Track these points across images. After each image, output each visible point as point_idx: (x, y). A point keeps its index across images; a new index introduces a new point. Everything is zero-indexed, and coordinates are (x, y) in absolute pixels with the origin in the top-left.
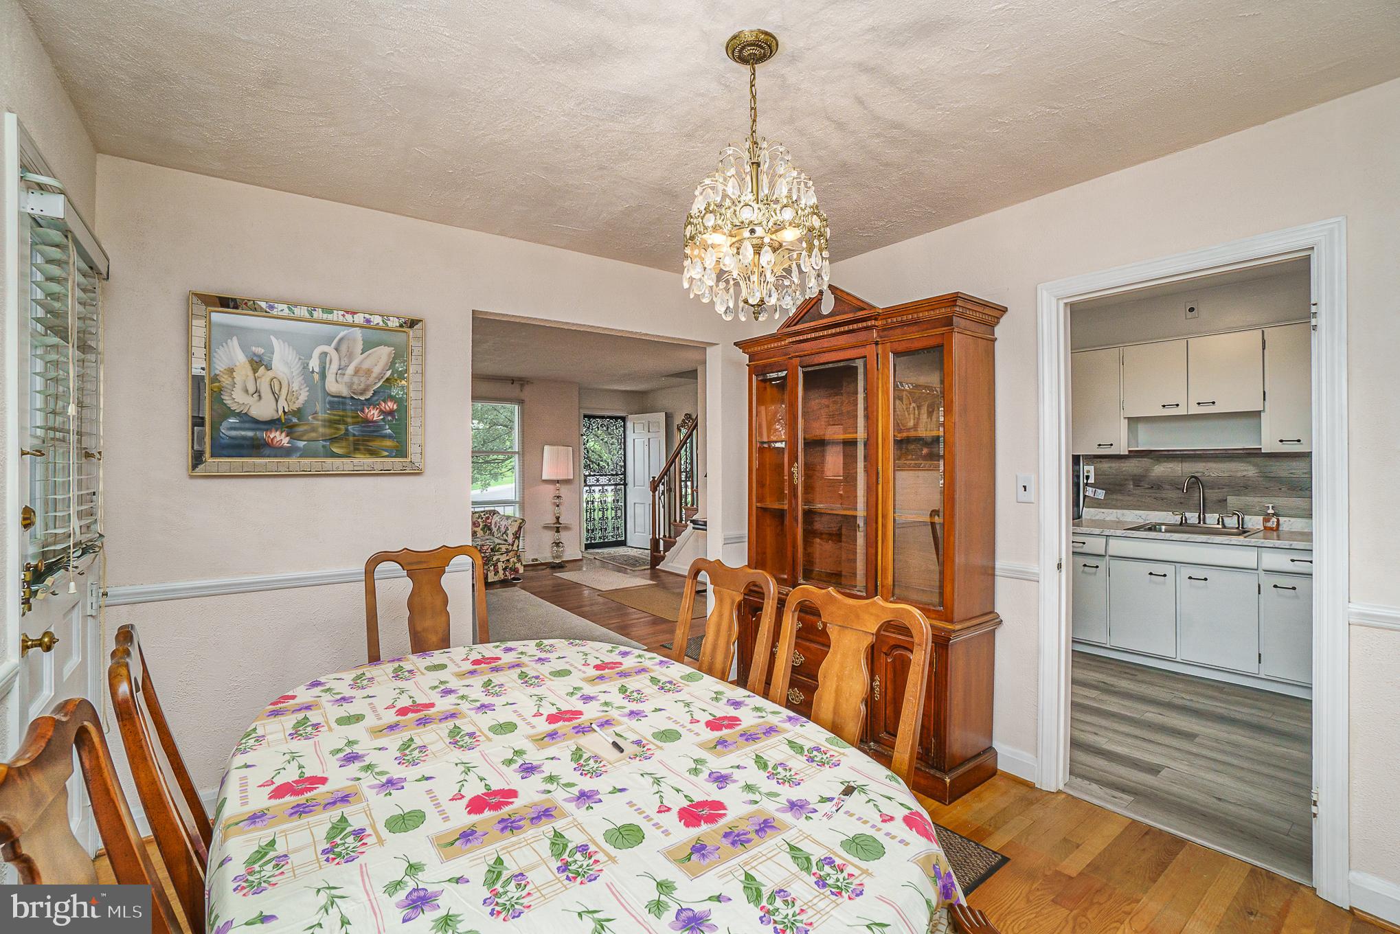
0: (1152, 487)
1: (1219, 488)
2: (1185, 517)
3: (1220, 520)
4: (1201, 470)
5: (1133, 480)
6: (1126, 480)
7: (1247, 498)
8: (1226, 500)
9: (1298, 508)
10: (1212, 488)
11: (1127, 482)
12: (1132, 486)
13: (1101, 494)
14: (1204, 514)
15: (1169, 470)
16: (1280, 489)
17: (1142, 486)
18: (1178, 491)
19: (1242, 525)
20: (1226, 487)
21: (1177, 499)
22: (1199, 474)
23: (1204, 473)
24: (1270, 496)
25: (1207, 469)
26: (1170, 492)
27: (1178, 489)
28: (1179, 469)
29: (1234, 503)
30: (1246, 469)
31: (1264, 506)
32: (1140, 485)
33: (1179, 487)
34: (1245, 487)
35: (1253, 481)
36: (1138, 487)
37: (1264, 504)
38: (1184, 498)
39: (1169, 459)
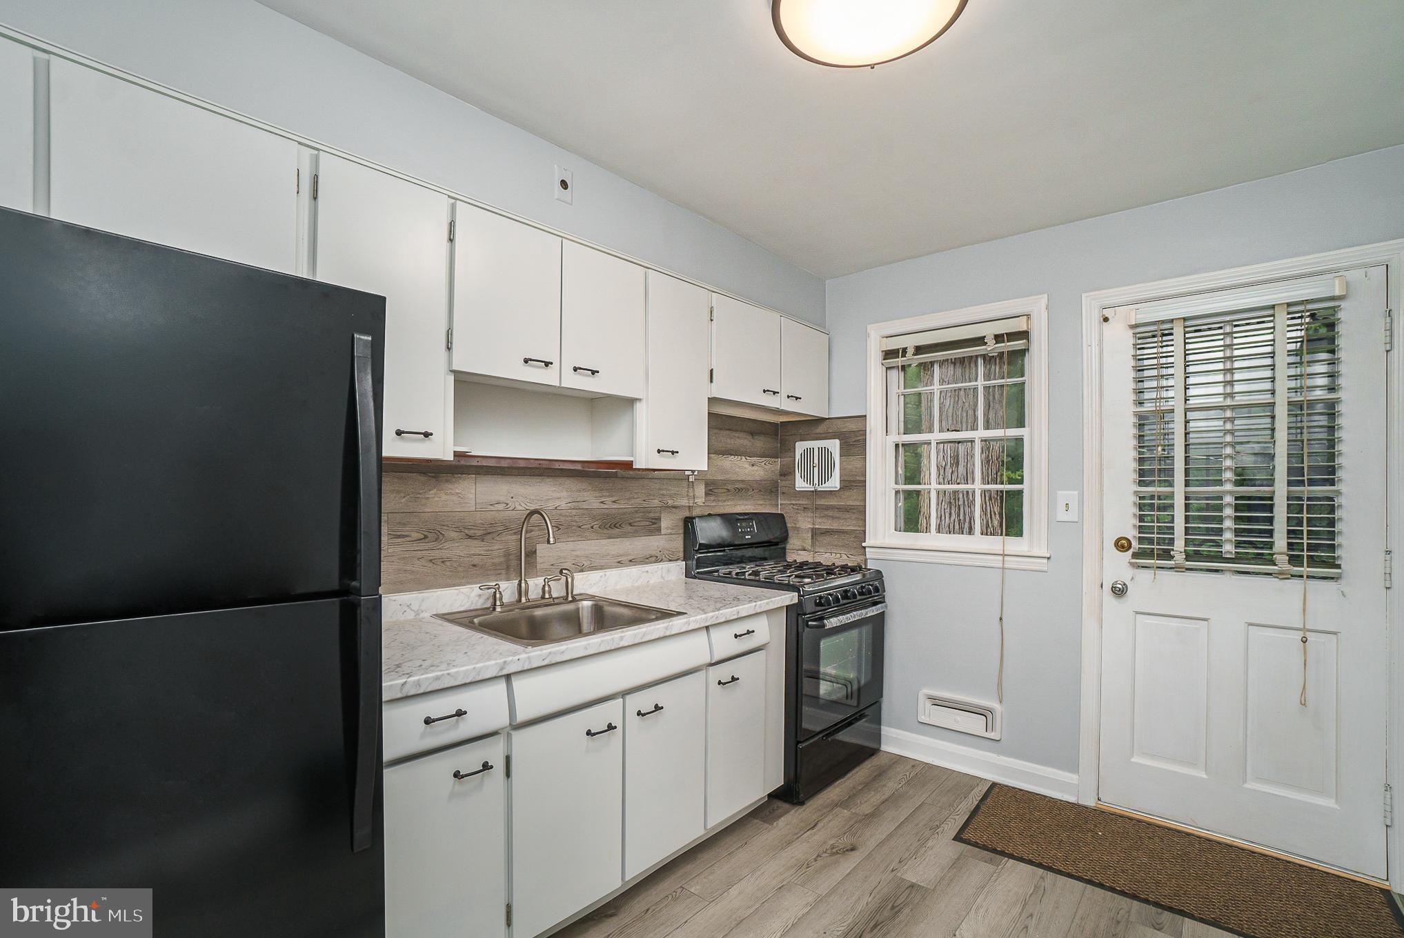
0: (426, 537)
2: (500, 593)
3: (547, 588)
4: (502, 499)
7: (560, 545)
8: (535, 551)
9: (608, 555)
15: (455, 498)
16: (592, 527)
17: (407, 536)
18: (469, 542)
19: (572, 593)
20: (537, 528)
21: (468, 559)
22: (501, 507)
23: (507, 504)
24: (583, 539)
25: (512, 498)
26: (457, 545)
27: (470, 537)
28: (472, 496)
29: (545, 557)
30: (558, 495)
31: (577, 556)
32: (403, 533)
33: (471, 533)
34: (557, 527)
35: (566, 516)
36: (399, 540)
37: (578, 553)
38: (479, 555)
39: (456, 476)
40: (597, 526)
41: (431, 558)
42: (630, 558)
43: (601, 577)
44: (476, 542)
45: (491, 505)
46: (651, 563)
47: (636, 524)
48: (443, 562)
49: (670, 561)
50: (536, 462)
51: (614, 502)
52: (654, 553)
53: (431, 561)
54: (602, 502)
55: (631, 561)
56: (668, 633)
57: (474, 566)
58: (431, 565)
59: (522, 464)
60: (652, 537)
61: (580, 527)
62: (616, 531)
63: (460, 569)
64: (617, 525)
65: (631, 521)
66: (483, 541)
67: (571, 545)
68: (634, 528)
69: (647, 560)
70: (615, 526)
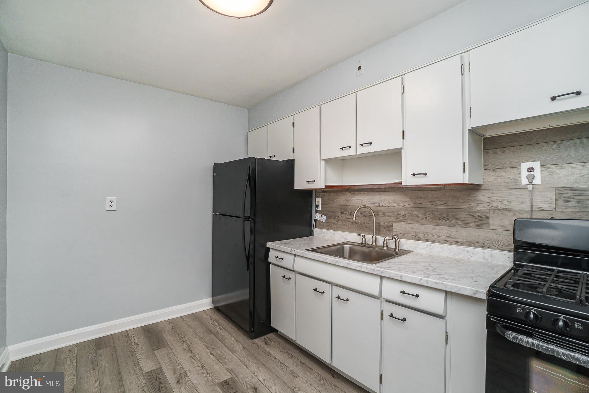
0: (351, 214)
1: (388, 216)
2: (365, 239)
3: (385, 242)
4: (377, 201)
5: (341, 208)
6: (337, 208)
7: (405, 225)
8: (392, 226)
9: (438, 235)
10: (384, 216)
11: (337, 210)
12: (340, 214)
13: (324, 218)
14: (375, 236)
15: (360, 201)
16: (426, 218)
17: (345, 213)
18: (364, 218)
19: (398, 248)
20: (393, 215)
21: (364, 224)
22: (377, 205)
23: (380, 204)
24: (419, 223)
25: (382, 201)
26: (360, 218)
27: (365, 216)
28: (366, 200)
29: (397, 229)
30: (405, 200)
31: (416, 232)
32: (344, 212)
33: (365, 214)
34: (404, 216)
35: (409, 211)
36: (343, 214)
37: (416, 230)
38: (368, 223)
39: (360, 193)
40: (430, 218)
41: (352, 222)
42: (457, 240)
43: (428, 245)
44: (367, 218)
45: (373, 204)
46: (479, 247)
47: (462, 219)
48: (356, 224)
49: (500, 249)
50: (390, 185)
51: (443, 204)
52: (480, 241)
53: (352, 223)
54: (433, 205)
55: (457, 242)
56: (349, 267)
57: (366, 227)
58: (352, 224)
59: (383, 187)
60: (479, 229)
61: (417, 217)
62: (444, 222)
63: (361, 228)
64: (446, 218)
65: (457, 217)
66: (369, 218)
67: (411, 226)
68: (460, 221)
69: (473, 244)
70: (443, 219)
